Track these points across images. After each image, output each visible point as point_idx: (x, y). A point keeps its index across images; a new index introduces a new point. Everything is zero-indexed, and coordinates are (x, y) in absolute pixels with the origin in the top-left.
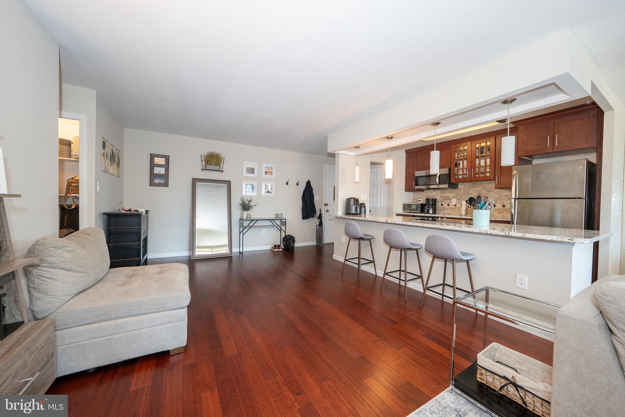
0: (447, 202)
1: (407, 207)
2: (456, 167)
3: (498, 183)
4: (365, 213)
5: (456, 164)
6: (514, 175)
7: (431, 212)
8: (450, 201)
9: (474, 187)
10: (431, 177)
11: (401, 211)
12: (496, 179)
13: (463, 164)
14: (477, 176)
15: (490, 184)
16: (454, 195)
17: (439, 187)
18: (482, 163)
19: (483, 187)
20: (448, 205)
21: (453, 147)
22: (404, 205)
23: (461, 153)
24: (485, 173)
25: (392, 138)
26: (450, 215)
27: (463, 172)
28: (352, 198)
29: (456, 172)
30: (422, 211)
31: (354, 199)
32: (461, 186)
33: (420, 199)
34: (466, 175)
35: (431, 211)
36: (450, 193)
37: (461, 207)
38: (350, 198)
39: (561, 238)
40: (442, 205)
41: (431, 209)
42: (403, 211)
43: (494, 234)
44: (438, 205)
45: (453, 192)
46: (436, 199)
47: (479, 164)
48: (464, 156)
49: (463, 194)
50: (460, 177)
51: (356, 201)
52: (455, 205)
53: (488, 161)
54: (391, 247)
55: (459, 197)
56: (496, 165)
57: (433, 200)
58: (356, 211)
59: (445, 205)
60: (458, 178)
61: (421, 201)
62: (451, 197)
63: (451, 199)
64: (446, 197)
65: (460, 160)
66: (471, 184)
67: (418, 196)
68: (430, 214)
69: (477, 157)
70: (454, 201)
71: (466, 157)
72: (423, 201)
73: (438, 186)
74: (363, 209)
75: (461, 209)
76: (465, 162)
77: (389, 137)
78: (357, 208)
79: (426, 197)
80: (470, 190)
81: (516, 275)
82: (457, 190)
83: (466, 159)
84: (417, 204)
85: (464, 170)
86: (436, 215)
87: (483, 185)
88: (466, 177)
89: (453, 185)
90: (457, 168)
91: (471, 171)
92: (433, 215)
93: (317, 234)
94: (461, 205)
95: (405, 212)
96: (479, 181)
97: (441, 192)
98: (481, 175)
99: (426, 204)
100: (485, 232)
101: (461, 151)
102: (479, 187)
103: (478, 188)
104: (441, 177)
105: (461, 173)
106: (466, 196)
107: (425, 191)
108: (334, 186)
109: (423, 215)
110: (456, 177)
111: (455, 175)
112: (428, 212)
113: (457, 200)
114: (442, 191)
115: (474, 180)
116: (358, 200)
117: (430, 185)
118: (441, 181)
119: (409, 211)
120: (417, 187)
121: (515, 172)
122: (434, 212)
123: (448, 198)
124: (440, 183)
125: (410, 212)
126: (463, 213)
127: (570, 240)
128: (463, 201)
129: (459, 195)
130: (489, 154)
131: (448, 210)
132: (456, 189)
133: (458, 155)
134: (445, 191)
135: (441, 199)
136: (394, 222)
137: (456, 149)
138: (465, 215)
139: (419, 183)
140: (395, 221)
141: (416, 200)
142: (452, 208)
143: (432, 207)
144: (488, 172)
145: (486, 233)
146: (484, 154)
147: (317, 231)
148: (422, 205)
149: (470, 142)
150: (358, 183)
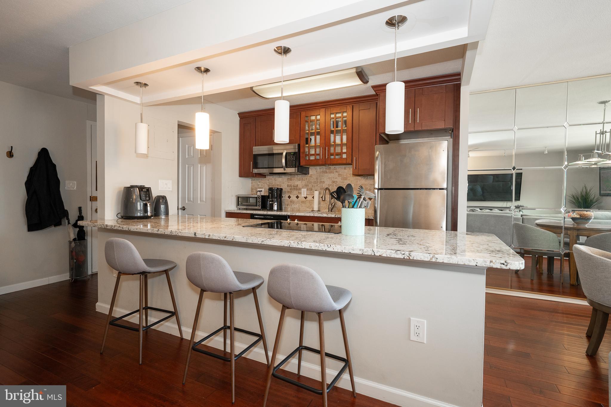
0: (295, 193)
1: (242, 200)
2: (307, 143)
3: (356, 168)
4: (167, 213)
5: (307, 139)
6: (377, 158)
7: (275, 208)
8: (299, 191)
9: (327, 173)
10: (275, 156)
11: (233, 207)
12: (353, 162)
13: (315, 140)
14: (332, 157)
15: (345, 169)
16: (304, 183)
17: (285, 172)
18: (338, 139)
19: (337, 174)
20: (297, 197)
21: (303, 114)
22: (238, 197)
23: (312, 125)
24: (341, 153)
25: (207, 71)
26: (299, 211)
27: (315, 152)
28: (136, 186)
29: (307, 150)
30: (264, 207)
31: (141, 188)
32: (313, 171)
33: (260, 188)
34: (319, 156)
35: (276, 206)
36: (298, 181)
37: (313, 200)
38: (132, 187)
39: (491, 262)
40: (289, 197)
41: (276, 203)
42: (237, 207)
43: (385, 256)
44: (285, 197)
45: (302, 180)
46: (281, 189)
47: (335, 142)
48: (317, 129)
49: (315, 183)
50: (312, 158)
51: (145, 191)
52: (306, 198)
53: (345, 138)
54: (203, 291)
55: (310, 186)
56: (354, 144)
57: (278, 191)
58: (146, 211)
59: (293, 198)
60: (309, 159)
61: (261, 191)
62: (300, 186)
63: (300, 189)
64: (294, 187)
65: (312, 134)
66: (324, 168)
67: (258, 185)
68: (275, 210)
69: (332, 132)
70: (304, 192)
71: (319, 130)
72: (264, 192)
73: (285, 170)
74: (162, 207)
75: (313, 202)
76: (318, 137)
77: (203, 69)
78: (145, 205)
79: (268, 185)
80: (323, 176)
81: (410, 319)
82: (307, 177)
83: (318, 133)
84: (256, 196)
85: (317, 149)
86: (283, 213)
87: (338, 170)
88: (319, 158)
89: (303, 170)
90: (307, 145)
91: (325, 149)
92: (279, 213)
93: (71, 258)
94: (313, 197)
95: (240, 209)
96: (333, 165)
97: (288, 179)
98: (337, 157)
99: (269, 195)
100: (370, 254)
101: (313, 121)
102: (333, 173)
103: (332, 175)
104: (288, 157)
105: (312, 152)
106: (319, 186)
107: (268, 177)
108: (96, 161)
109: (265, 213)
110: (307, 159)
111: (306, 155)
112: (271, 209)
113: (307, 190)
114: (289, 177)
115: (329, 163)
116: (148, 190)
117: (273, 168)
118: (288, 163)
119: (245, 207)
120: (256, 171)
121: (378, 153)
122: (280, 209)
123: (297, 188)
124: (287, 166)
125: (247, 209)
126: (316, 208)
127: (504, 264)
128: (315, 192)
129: (310, 183)
130: (346, 128)
131: (297, 205)
132: (306, 174)
133: (309, 127)
134: (293, 178)
135: (289, 188)
136: (209, 236)
137: (306, 119)
138: (318, 211)
139: (260, 166)
140: (211, 234)
141: (255, 191)
142: (303, 202)
143: (277, 200)
144: (345, 153)
145: (373, 254)
146: (339, 128)
147: (71, 252)
148: (263, 197)
149: (323, 110)
150: (146, 156)
